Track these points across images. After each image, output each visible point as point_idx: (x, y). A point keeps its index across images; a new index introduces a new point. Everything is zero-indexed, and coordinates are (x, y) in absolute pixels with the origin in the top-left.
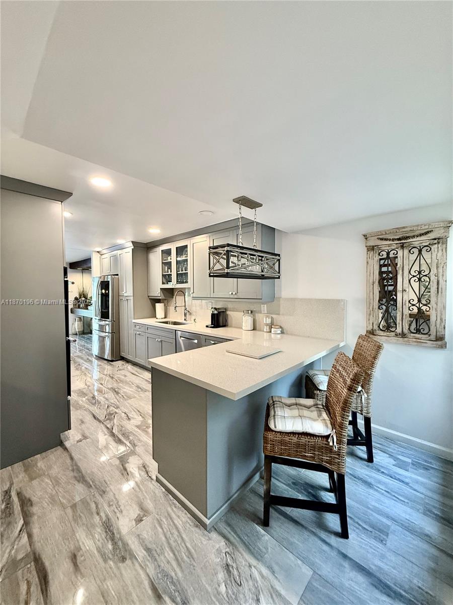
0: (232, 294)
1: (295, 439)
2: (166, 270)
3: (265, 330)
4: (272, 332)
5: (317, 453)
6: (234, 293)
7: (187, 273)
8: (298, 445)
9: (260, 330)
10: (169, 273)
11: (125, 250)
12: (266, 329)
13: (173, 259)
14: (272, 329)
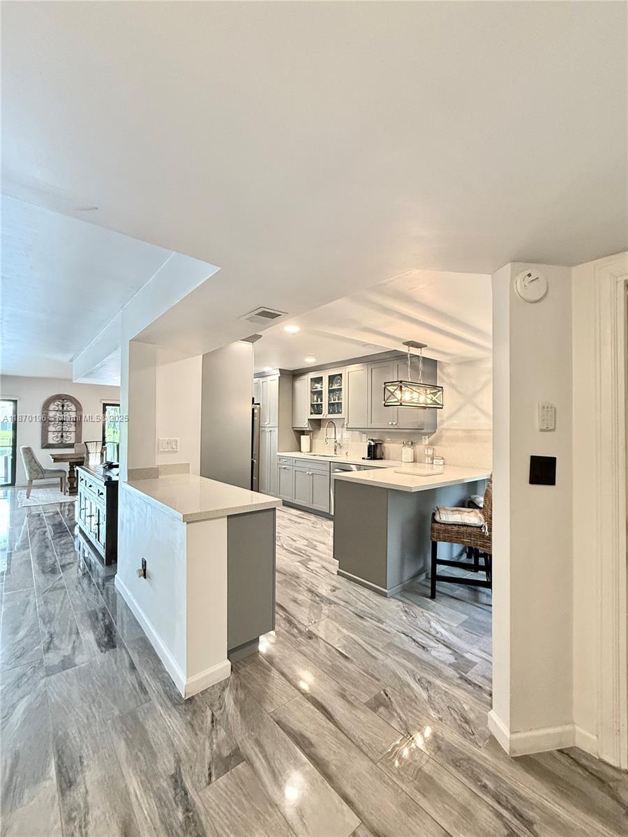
0: (392, 424)
1: (456, 528)
2: (315, 399)
3: (426, 462)
4: (434, 463)
5: (473, 539)
6: (394, 423)
7: (341, 403)
8: (458, 532)
9: (421, 462)
10: (319, 402)
11: (269, 378)
12: (428, 460)
13: (325, 387)
14: (434, 460)
